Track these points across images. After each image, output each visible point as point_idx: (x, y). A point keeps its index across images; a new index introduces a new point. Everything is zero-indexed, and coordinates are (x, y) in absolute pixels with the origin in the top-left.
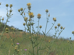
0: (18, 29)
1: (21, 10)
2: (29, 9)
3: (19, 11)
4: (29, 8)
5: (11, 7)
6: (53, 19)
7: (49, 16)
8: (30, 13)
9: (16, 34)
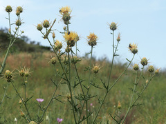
0: (38, 44)
1: (45, 27)
2: (66, 23)
3: (40, 29)
4: (66, 20)
5: (18, 14)
6: (130, 47)
7: (119, 40)
8: (69, 33)
9: (35, 58)
